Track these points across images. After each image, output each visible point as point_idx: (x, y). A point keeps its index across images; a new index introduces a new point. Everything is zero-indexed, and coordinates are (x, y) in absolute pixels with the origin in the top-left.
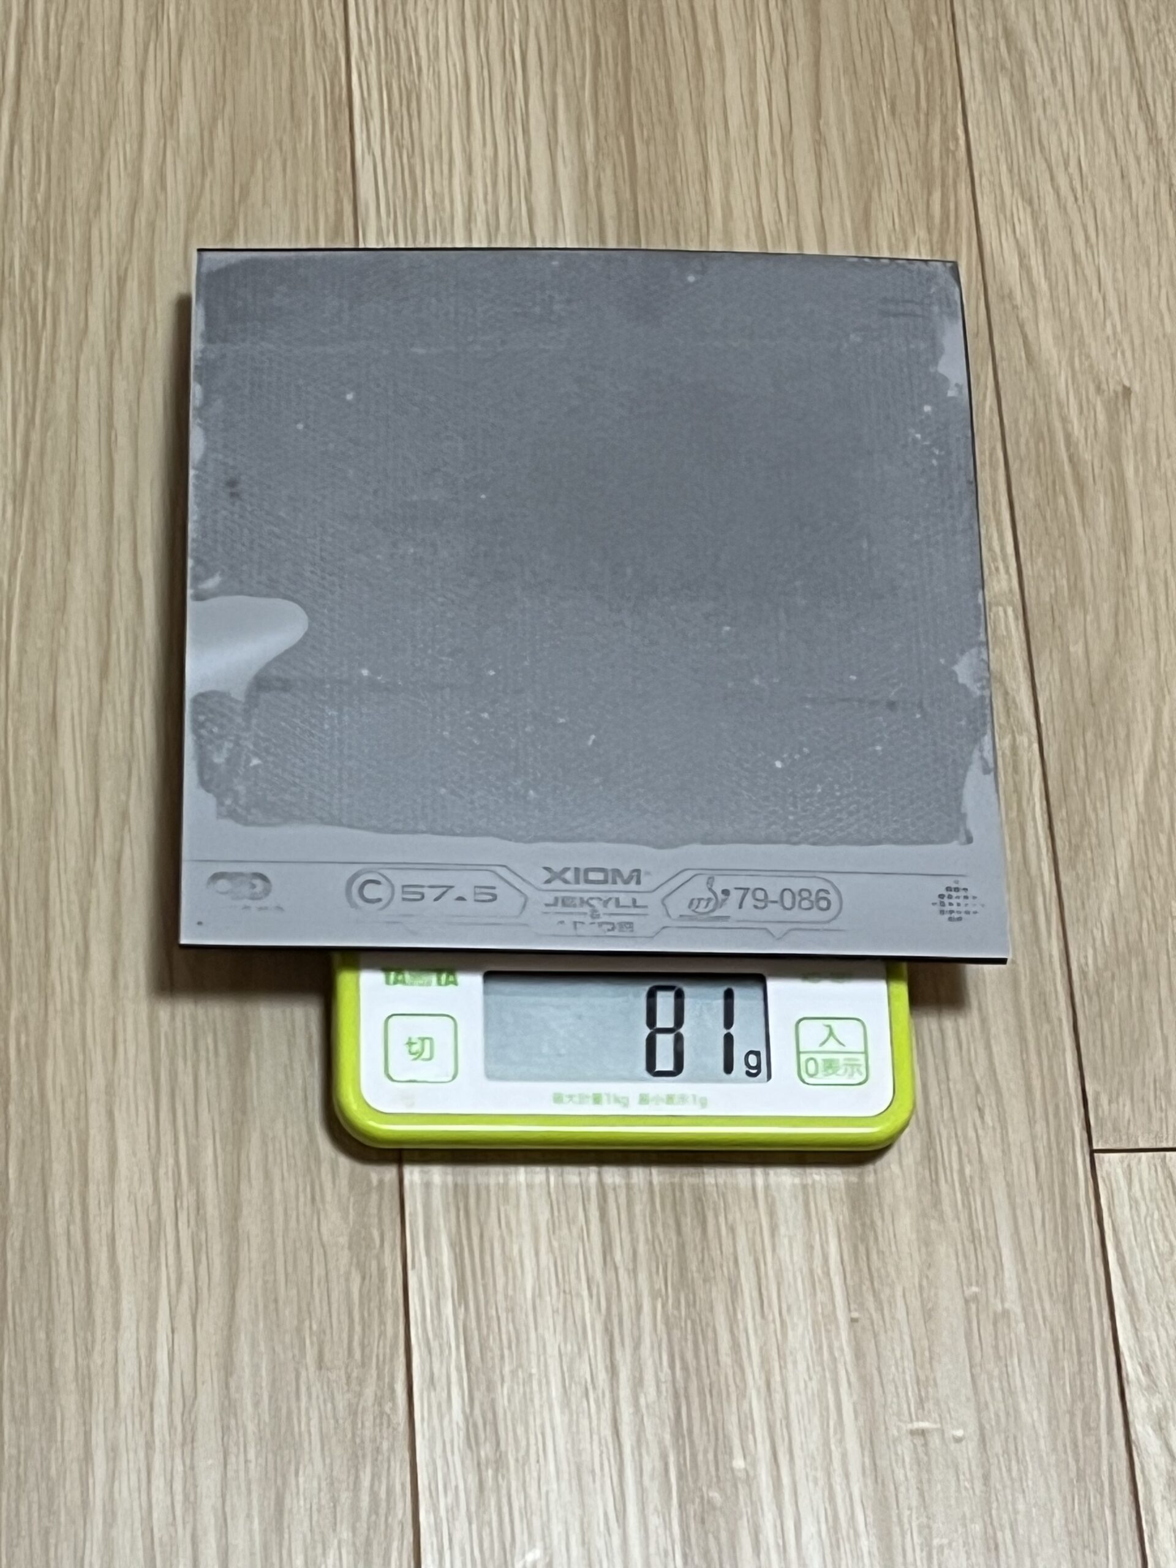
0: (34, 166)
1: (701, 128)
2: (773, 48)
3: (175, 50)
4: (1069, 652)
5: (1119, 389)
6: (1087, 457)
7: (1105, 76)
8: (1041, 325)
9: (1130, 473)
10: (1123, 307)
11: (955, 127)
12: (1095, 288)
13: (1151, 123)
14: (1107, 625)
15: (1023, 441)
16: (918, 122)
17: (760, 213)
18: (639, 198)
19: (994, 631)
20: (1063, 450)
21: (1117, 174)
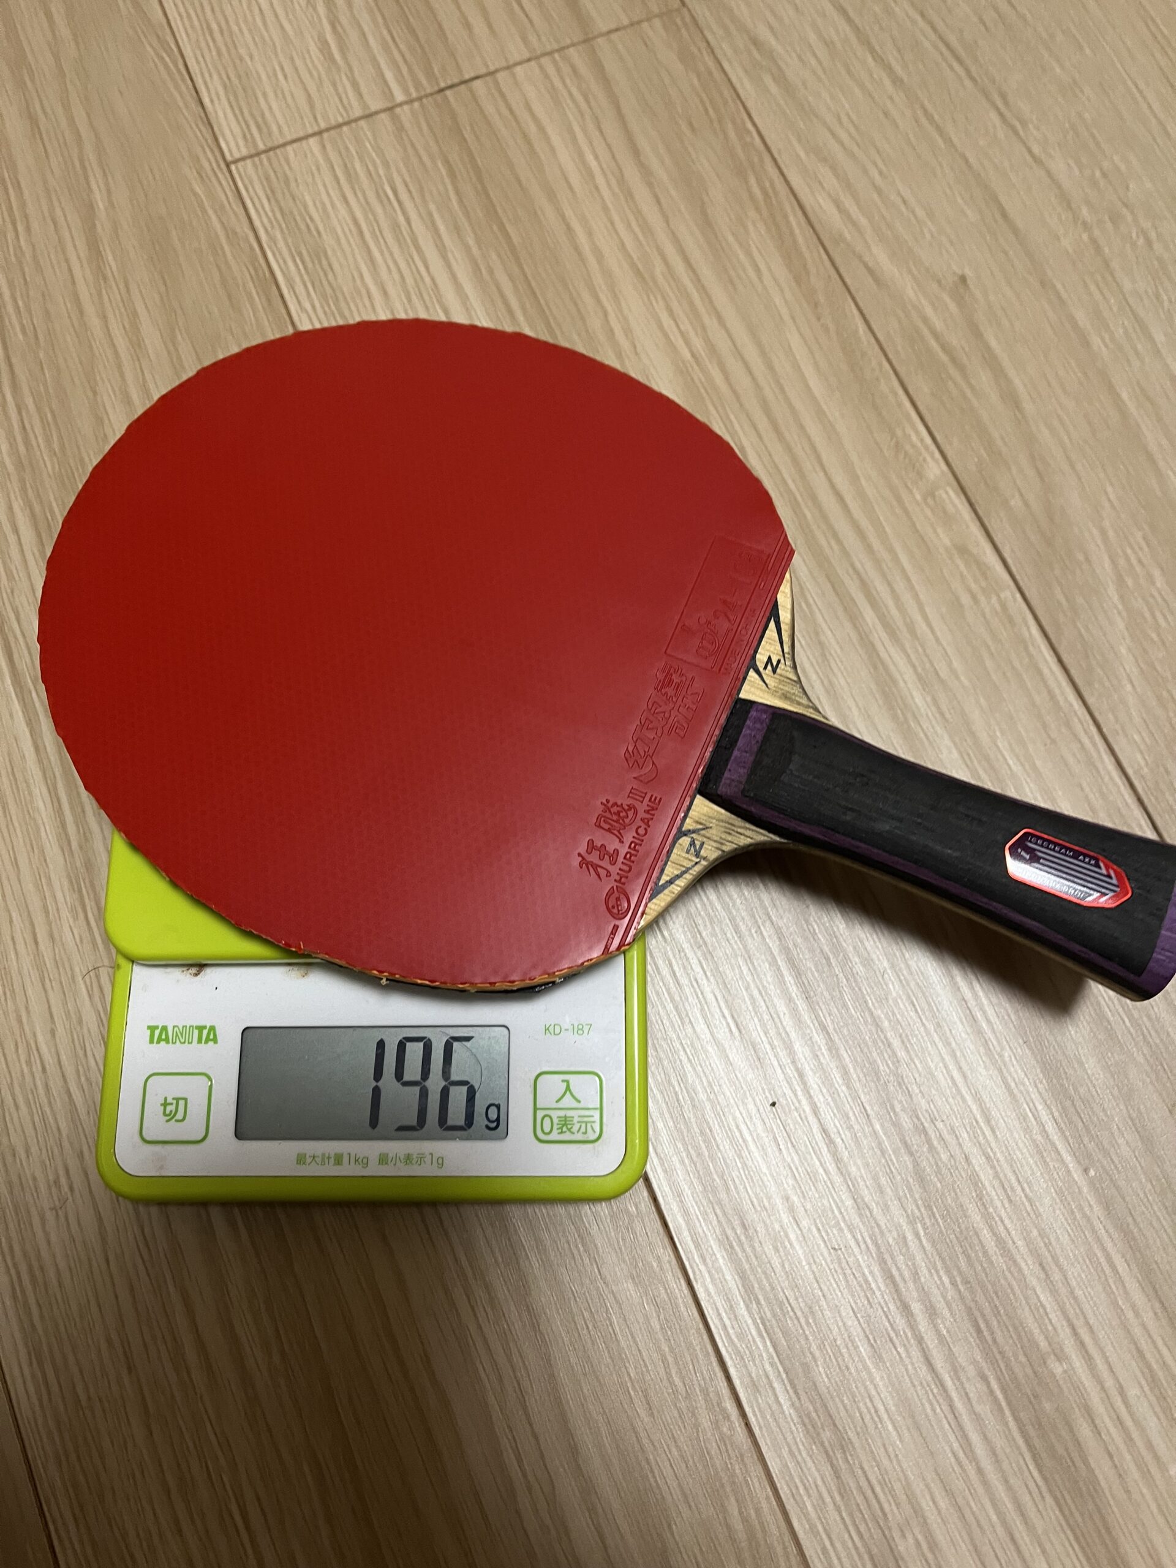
0: (42, 422)
1: (552, 196)
2: (582, 115)
3: (122, 286)
4: (1011, 508)
5: (956, 278)
6: (955, 342)
7: (839, 45)
8: (874, 250)
9: (993, 343)
10: (931, 215)
11: (744, 123)
12: (902, 207)
13: (889, 69)
14: (1030, 472)
15: (899, 348)
16: (714, 130)
17: (623, 244)
18: (525, 267)
19: (945, 512)
20: (933, 343)
21: (881, 116)
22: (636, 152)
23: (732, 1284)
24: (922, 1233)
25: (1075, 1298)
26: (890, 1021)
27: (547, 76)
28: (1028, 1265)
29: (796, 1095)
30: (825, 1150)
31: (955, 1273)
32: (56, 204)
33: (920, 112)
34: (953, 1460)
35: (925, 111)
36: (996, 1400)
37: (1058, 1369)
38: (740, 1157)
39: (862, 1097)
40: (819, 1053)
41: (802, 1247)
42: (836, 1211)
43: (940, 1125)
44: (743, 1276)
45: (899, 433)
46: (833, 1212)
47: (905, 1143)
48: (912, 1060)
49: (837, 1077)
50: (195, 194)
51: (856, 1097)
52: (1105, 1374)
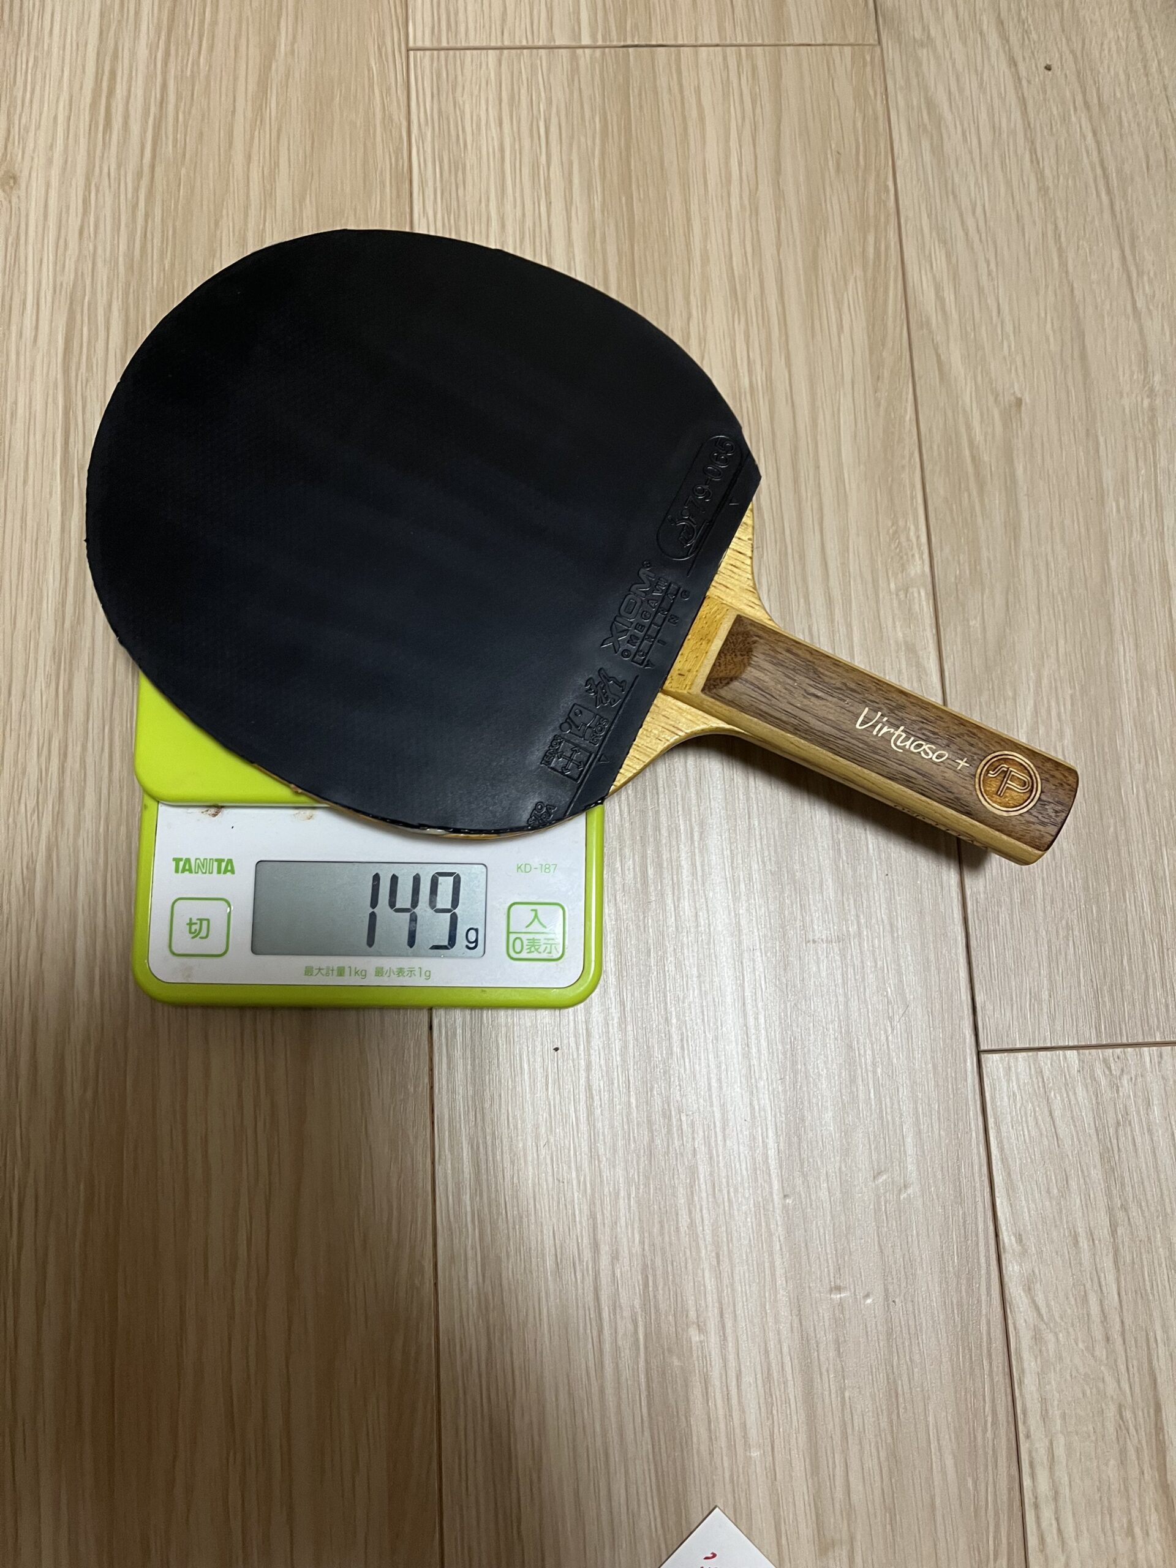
0: (163, 236)
1: (685, 187)
2: (743, 118)
3: (274, 135)
4: (969, 627)
5: (1013, 398)
6: (986, 458)
7: (1005, 136)
8: (952, 344)
9: (1020, 471)
10: (1017, 330)
11: (886, 178)
12: (994, 314)
13: (1040, 176)
14: (999, 600)
15: (935, 447)
16: (857, 177)
17: (731, 258)
18: (636, 248)
19: (910, 609)
20: (967, 453)
21: (1014, 217)
22: (778, 171)
23: (467, 1176)
24: (633, 1195)
25: (733, 1290)
26: (678, 1019)
27: (726, 67)
28: (706, 1254)
29: (578, 1049)
30: (582, 1103)
31: (646, 1235)
32: (244, 33)
33: (1050, 227)
34: (584, 1372)
35: (1056, 227)
36: (637, 1340)
37: (695, 1337)
38: (514, 1081)
39: (631, 1071)
40: (610, 1023)
41: (533, 1169)
42: (572, 1152)
43: (684, 1118)
44: (477, 1173)
45: (901, 523)
46: (569, 1150)
47: (650, 1122)
48: (683, 1057)
49: (617, 1046)
50: (370, 69)
51: (625, 1069)
52: (731, 1357)
